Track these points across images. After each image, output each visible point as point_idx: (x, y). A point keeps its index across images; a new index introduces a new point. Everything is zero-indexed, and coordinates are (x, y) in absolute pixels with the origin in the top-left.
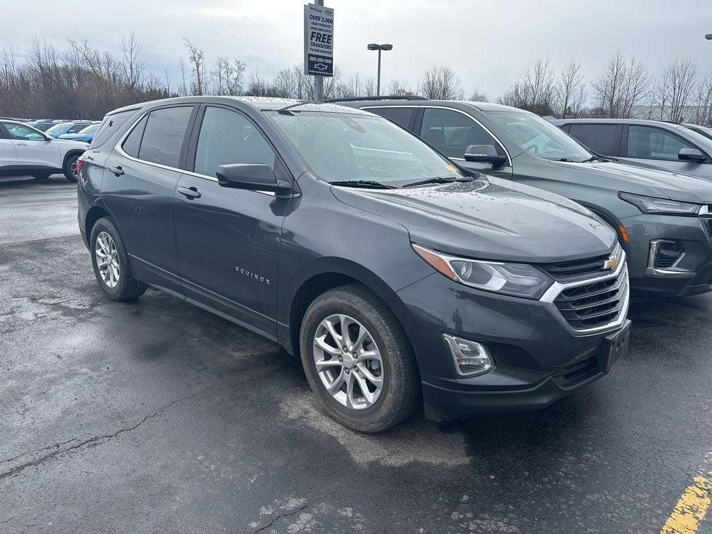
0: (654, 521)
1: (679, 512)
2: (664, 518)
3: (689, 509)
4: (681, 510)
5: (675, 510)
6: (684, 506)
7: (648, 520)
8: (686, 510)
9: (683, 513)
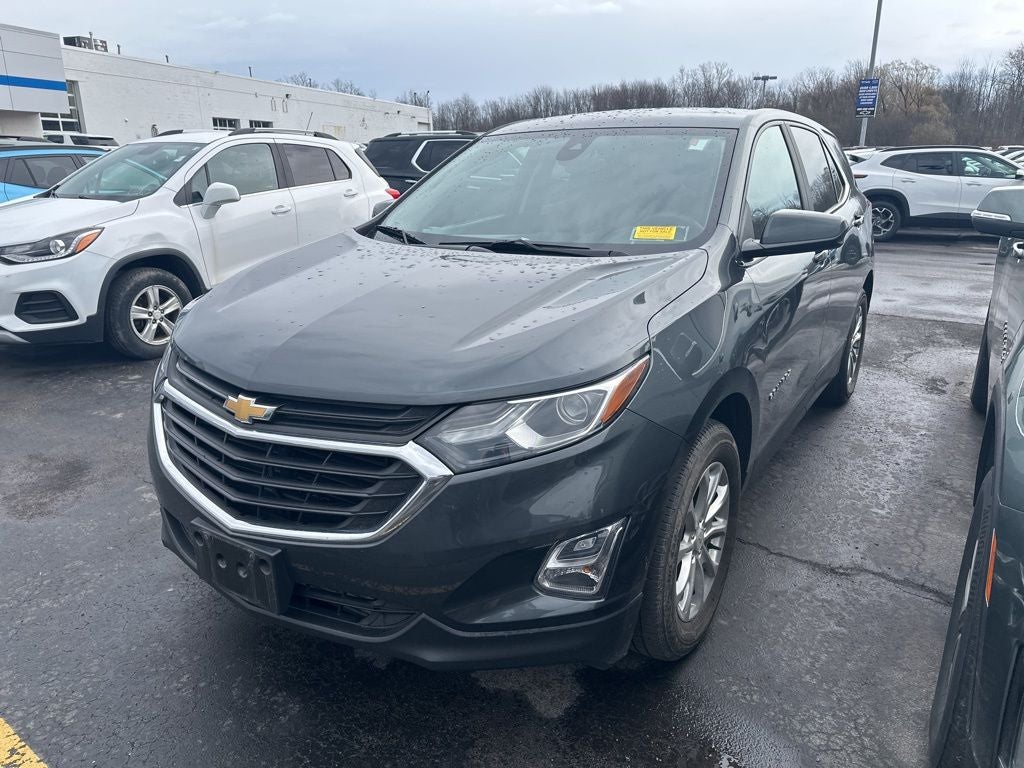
0: (20, 714)
1: (16, 747)
2: (17, 727)
3: (15, 761)
4: (20, 751)
5: (23, 743)
6: (24, 758)
7: (25, 708)
8: (15, 757)
9: (13, 751)
